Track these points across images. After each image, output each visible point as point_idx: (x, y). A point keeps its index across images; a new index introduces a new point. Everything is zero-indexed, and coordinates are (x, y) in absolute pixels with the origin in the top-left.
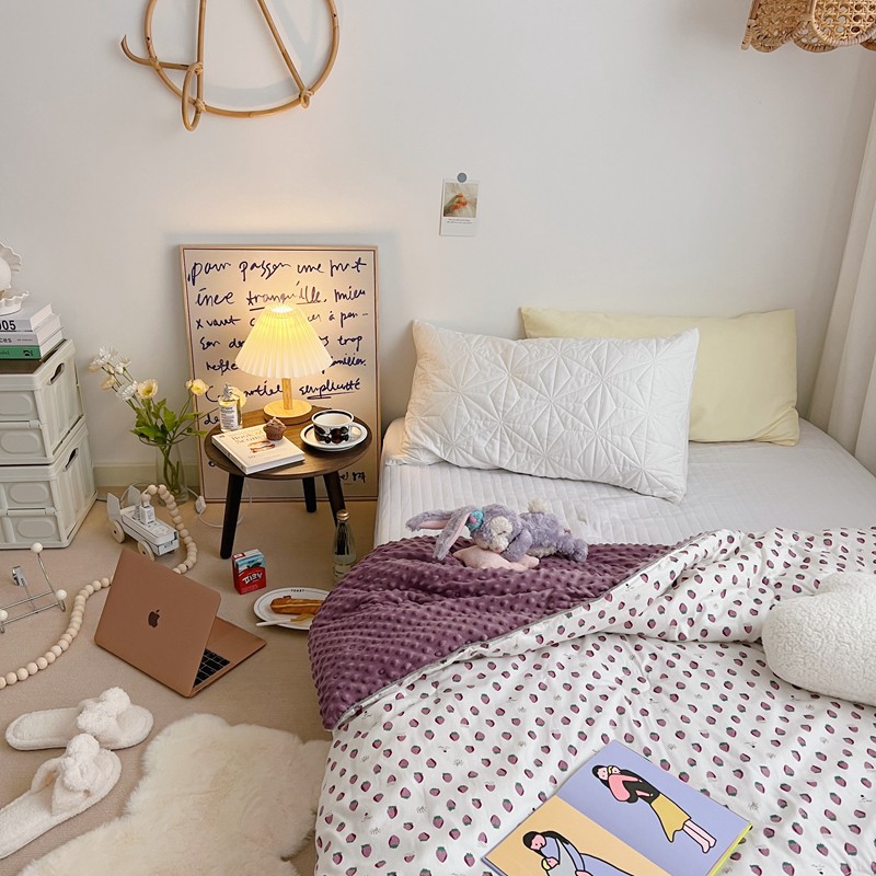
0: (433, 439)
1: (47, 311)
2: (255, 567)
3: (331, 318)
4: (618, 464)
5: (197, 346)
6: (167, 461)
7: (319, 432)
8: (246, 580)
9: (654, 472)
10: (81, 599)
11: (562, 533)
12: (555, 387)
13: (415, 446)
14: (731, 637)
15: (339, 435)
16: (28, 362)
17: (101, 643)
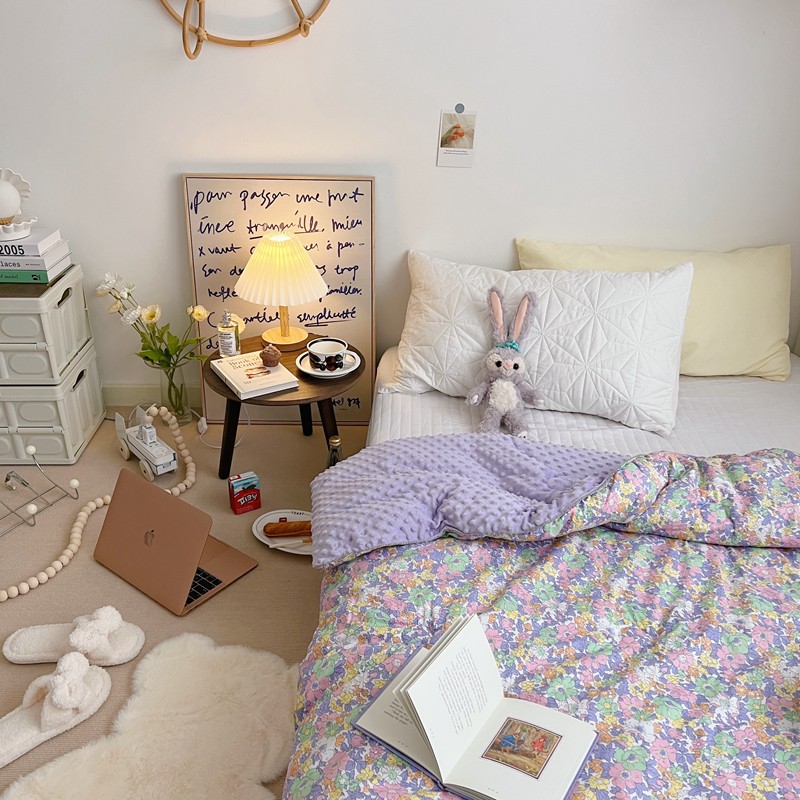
0: (426, 371)
1: (56, 237)
2: (251, 489)
3: (329, 247)
4: (607, 397)
5: (200, 274)
6: (171, 384)
7: (314, 360)
8: (241, 501)
9: (642, 406)
10: (83, 516)
12: (547, 320)
13: (409, 375)
15: (334, 362)
16: (36, 285)
17: (99, 560)
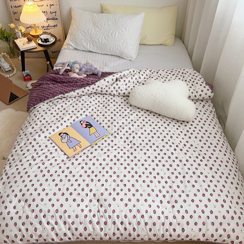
0: (73, 42)
2: (28, 75)
3: (47, 6)
4: (118, 51)
5: (12, 14)
6: (10, 47)
8: (26, 78)
11: (94, 69)
12: (104, 29)
13: (68, 44)
14: (125, 95)
15: (46, 40)
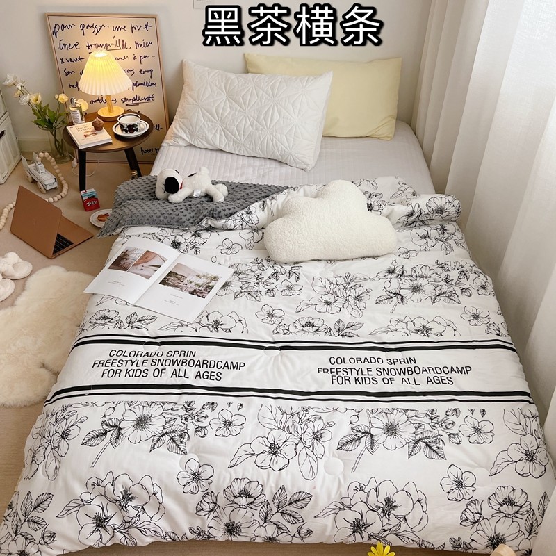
0: (185, 132)
2: (92, 198)
3: (135, 58)
4: (278, 150)
5: (63, 74)
6: (56, 140)
7: (122, 126)
8: (88, 204)
9: (296, 155)
10: (6, 211)
12: (249, 105)
13: (176, 136)
15: (132, 128)
17: (13, 232)
